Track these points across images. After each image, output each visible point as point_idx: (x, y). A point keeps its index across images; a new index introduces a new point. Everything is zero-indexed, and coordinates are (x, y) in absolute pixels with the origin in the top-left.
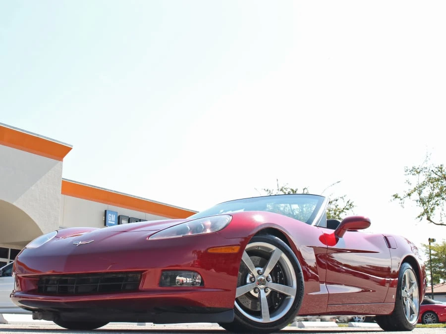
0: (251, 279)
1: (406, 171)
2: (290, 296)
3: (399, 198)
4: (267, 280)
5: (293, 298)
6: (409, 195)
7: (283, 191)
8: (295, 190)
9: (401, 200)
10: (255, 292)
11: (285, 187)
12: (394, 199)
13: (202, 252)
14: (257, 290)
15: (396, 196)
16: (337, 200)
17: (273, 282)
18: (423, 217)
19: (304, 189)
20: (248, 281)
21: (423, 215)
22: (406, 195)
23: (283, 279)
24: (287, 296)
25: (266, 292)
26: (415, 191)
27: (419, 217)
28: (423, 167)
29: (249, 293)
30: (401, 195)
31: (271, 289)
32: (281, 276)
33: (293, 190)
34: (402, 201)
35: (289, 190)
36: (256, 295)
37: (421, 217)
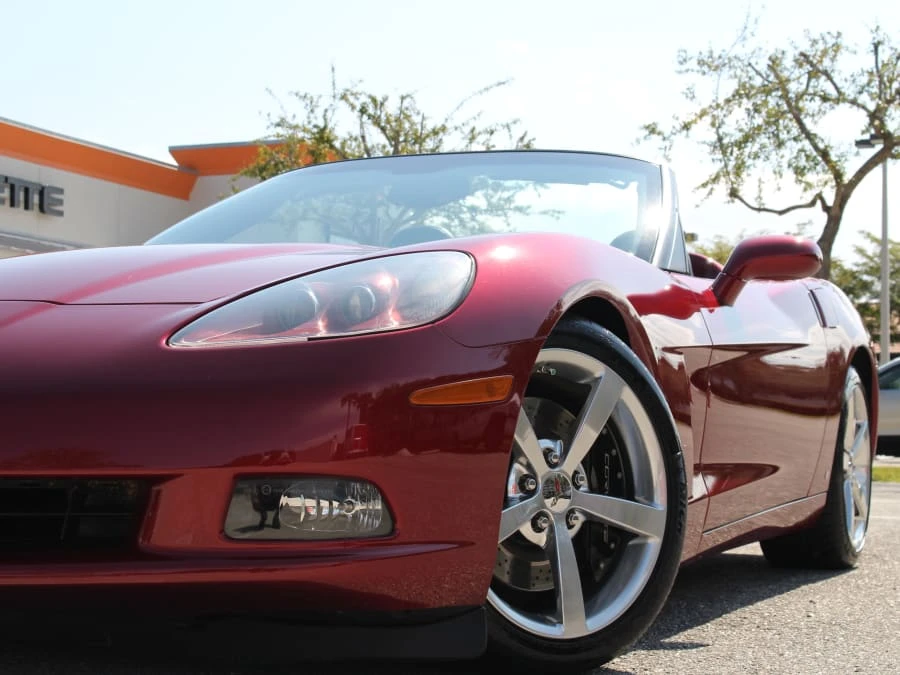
0: (522, 482)
1: (681, 63)
2: (646, 537)
3: (659, 134)
4: (574, 484)
5: (654, 543)
6: (686, 127)
7: (347, 100)
8: (379, 99)
9: (664, 139)
10: (537, 529)
11: (355, 91)
12: (645, 138)
13: (374, 396)
14: (542, 523)
15: (652, 130)
16: (492, 133)
17: (592, 490)
18: (715, 186)
19: (403, 98)
20: (512, 490)
21: (716, 179)
22: (678, 127)
23: (619, 475)
24: (635, 535)
25: (570, 527)
26: (701, 116)
27: (704, 185)
28: (731, 55)
29: (518, 534)
30: (665, 127)
31: (584, 513)
32: (615, 468)
33: (374, 100)
34: (667, 143)
35: (364, 99)
36: (540, 539)
37: (710, 186)
